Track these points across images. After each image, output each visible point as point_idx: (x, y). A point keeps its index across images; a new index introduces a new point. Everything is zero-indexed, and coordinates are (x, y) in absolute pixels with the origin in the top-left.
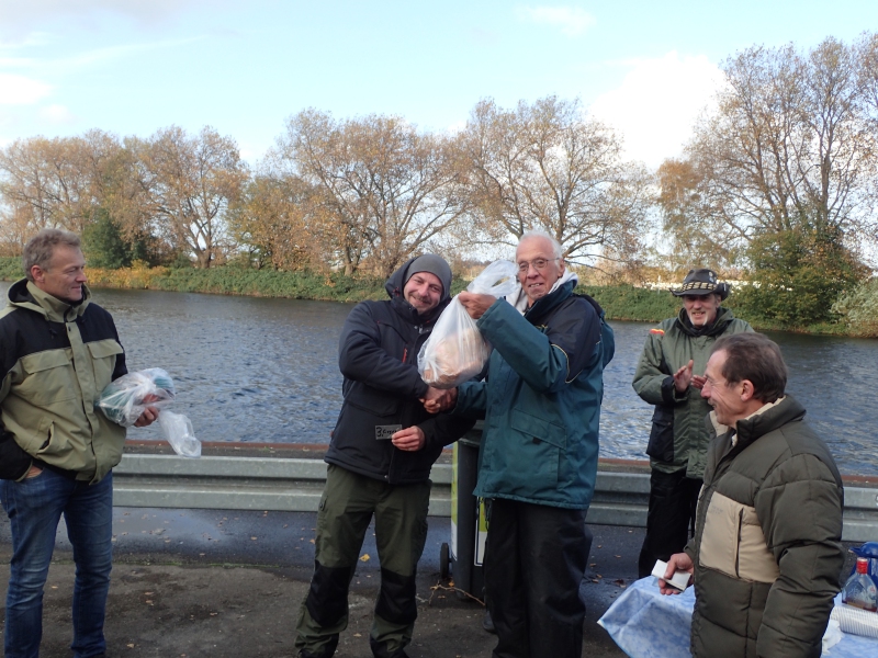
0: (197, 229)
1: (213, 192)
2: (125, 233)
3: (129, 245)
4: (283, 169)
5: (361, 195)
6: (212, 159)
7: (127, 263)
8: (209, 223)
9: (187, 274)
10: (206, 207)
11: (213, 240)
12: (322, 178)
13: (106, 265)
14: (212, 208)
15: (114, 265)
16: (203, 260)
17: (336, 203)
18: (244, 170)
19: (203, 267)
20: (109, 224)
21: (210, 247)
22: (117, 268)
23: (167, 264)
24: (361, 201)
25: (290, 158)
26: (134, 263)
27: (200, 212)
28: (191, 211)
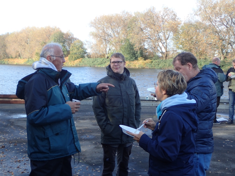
0: (162, 45)
1: (167, 30)
2: (135, 48)
3: (137, 52)
4: (195, 20)
5: (227, 27)
6: (166, 17)
7: (136, 58)
8: (166, 42)
9: (158, 62)
10: (165, 36)
11: (168, 48)
12: (211, 22)
13: (129, 60)
14: (167, 36)
15: (132, 59)
16: (164, 56)
17: (216, 32)
18: (179, 21)
19: (164, 59)
20: (130, 44)
21: (167, 51)
22: (133, 61)
23: (151, 58)
24: (227, 30)
25: (197, 15)
26: (139, 58)
27: (163, 38)
28: (159, 38)
